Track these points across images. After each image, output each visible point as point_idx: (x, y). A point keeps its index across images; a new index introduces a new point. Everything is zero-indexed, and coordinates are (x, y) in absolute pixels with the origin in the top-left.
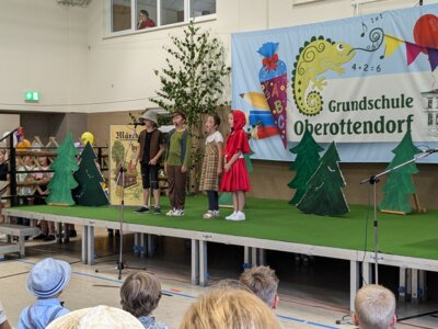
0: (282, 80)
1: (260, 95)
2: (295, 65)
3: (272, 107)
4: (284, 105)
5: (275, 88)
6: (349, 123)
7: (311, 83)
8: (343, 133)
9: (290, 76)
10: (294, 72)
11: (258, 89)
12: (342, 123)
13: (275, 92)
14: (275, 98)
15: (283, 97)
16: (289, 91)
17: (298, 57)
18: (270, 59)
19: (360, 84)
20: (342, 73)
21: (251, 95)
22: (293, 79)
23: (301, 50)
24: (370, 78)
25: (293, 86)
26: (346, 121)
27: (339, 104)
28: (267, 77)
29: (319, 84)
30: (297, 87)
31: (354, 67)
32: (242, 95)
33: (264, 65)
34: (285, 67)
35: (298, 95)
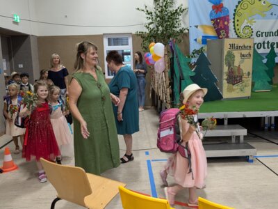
0: (226, 18)
1: (209, 27)
2: (235, 10)
3: (218, 32)
4: (227, 33)
5: (221, 23)
6: (268, 43)
7: (246, 21)
8: (264, 48)
9: (231, 17)
10: (234, 15)
11: (210, 23)
12: (264, 43)
13: (221, 25)
14: (221, 29)
15: (226, 28)
16: (231, 26)
17: (237, 6)
18: (218, 6)
20: (264, 16)
21: (203, 26)
22: (234, 18)
23: (239, 2)
25: (234, 22)
26: (266, 42)
27: (262, 33)
28: (215, 16)
29: (251, 22)
30: (236, 23)
31: (272, 14)
32: (197, 27)
33: (213, 9)
34: (228, 11)
35: (237, 27)
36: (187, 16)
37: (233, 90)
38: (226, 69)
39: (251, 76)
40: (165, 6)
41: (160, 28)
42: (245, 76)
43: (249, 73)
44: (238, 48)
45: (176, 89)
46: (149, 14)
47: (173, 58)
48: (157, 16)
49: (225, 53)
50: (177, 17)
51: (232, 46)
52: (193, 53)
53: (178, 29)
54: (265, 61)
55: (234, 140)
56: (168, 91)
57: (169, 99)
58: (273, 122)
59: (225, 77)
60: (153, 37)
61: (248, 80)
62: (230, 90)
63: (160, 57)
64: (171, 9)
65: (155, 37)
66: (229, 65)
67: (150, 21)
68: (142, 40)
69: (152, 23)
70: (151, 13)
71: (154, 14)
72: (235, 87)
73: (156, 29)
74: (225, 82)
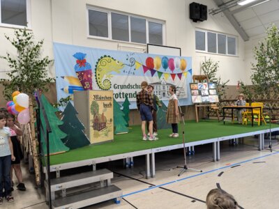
0: (89, 72)
1: (75, 78)
2: (96, 66)
3: (83, 83)
4: (91, 84)
5: (85, 75)
6: (123, 94)
7: (105, 76)
8: (120, 98)
9: (93, 71)
10: (96, 69)
11: (76, 76)
12: (120, 93)
13: (85, 77)
14: (85, 81)
15: (90, 80)
16: (93, 78)
17: (97, 63)
18: (81, 61)
19: (127, 78)
21: (69, 78)
22: (96, 73)
23: (99, 60)
24: (131, 77)
25: (96, 76)
27: (118, 86)
28: (79, 69)
29: (109, 76)
30: (98, 76)
31: (124, 72)
32: (63, 77)
33: (77, 63)
34: (90, 66)
35: (98, 80)
36: (54, 67)
37: (99, 135)
38: (92, 117)
39: (112, 122)
40: (30, 56)
41: (26, 77)
42: (108, 122)
43: (111, 120)
44: (101, 98)
45: (43, 139)
46: (12, 62)
47: (39, 109)
48: (22, 65)
49: (91, 103)
50: (44, 67)
51: (96, 97)
52: (61, 102)
53: (44, 79)
54: (122, 108)
55: (102, 185)
56: (35, 143)
57: (35, 151)
58: (132, 160)
59: (91, 124)
60: (17, 85)
61: (110, 126)
62: (96, 136)
63: (24, 108)
64: (36, 59)
65: (19, 85)
66: (95, 114)
67: (14, 69)
68: (4, 87)
69: (16, 71)
70: (15, 61)
71: (17, 62)
72: (100, 133)
73: (20, 77)
74: (91, 129)
